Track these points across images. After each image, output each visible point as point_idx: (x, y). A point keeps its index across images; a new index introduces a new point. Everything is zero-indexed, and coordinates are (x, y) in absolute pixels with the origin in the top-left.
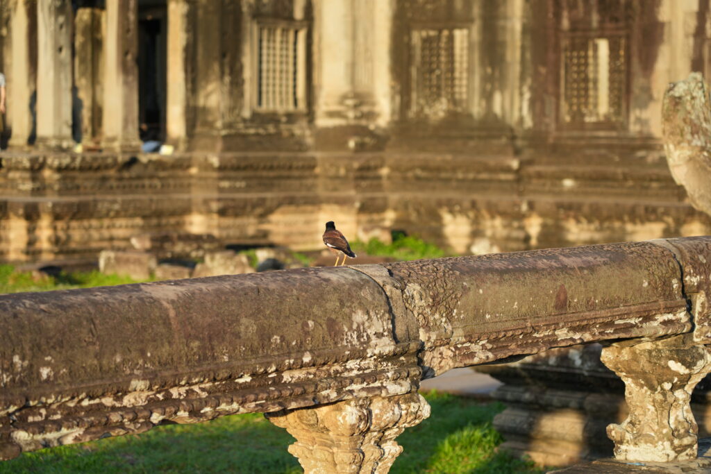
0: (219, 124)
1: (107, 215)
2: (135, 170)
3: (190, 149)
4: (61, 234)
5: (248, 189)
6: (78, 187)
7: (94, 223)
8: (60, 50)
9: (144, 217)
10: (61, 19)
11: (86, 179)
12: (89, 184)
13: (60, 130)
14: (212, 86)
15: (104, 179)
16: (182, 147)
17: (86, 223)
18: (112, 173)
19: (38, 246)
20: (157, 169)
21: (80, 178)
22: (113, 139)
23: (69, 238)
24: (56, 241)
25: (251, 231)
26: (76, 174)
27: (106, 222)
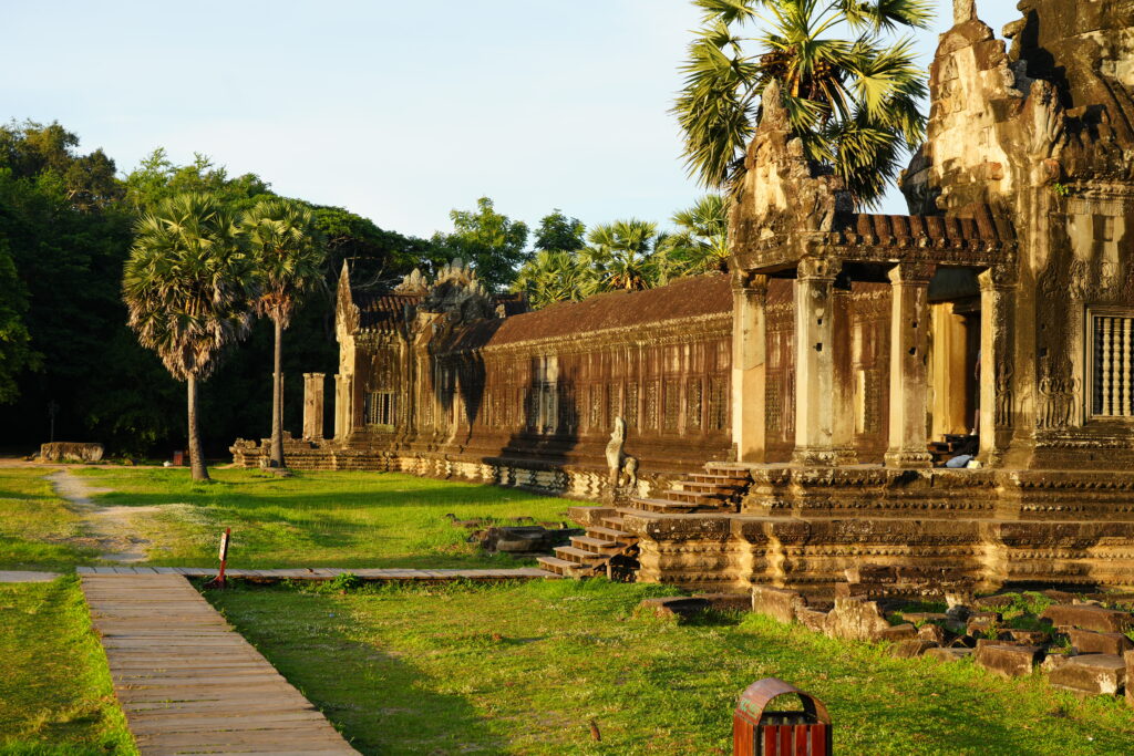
0: (1033, 435)
1: (856, 540)
2: (914, 488)
3: (999, 464)
4: (794, 561)
5: (1066, 513)
6: (831, 506)
7: (839, 548)
8: (819, 347)
9: (911, 544)
10: (820, 312)
11: (844, 497)
12: (845, 503)
13: (817, 439)
14: (1028, 389)
15: (869, 497)
16: (991, 460)
17: (828, 549)
18: (881, 489)
19: (769, 572)
20: (946, 488)
21: (836, 495)
22: (895, 451)
23: (803, 564)
24: (787, 568)
25: (1059, 565)
26: (831, 490)
27: (857, 548)
